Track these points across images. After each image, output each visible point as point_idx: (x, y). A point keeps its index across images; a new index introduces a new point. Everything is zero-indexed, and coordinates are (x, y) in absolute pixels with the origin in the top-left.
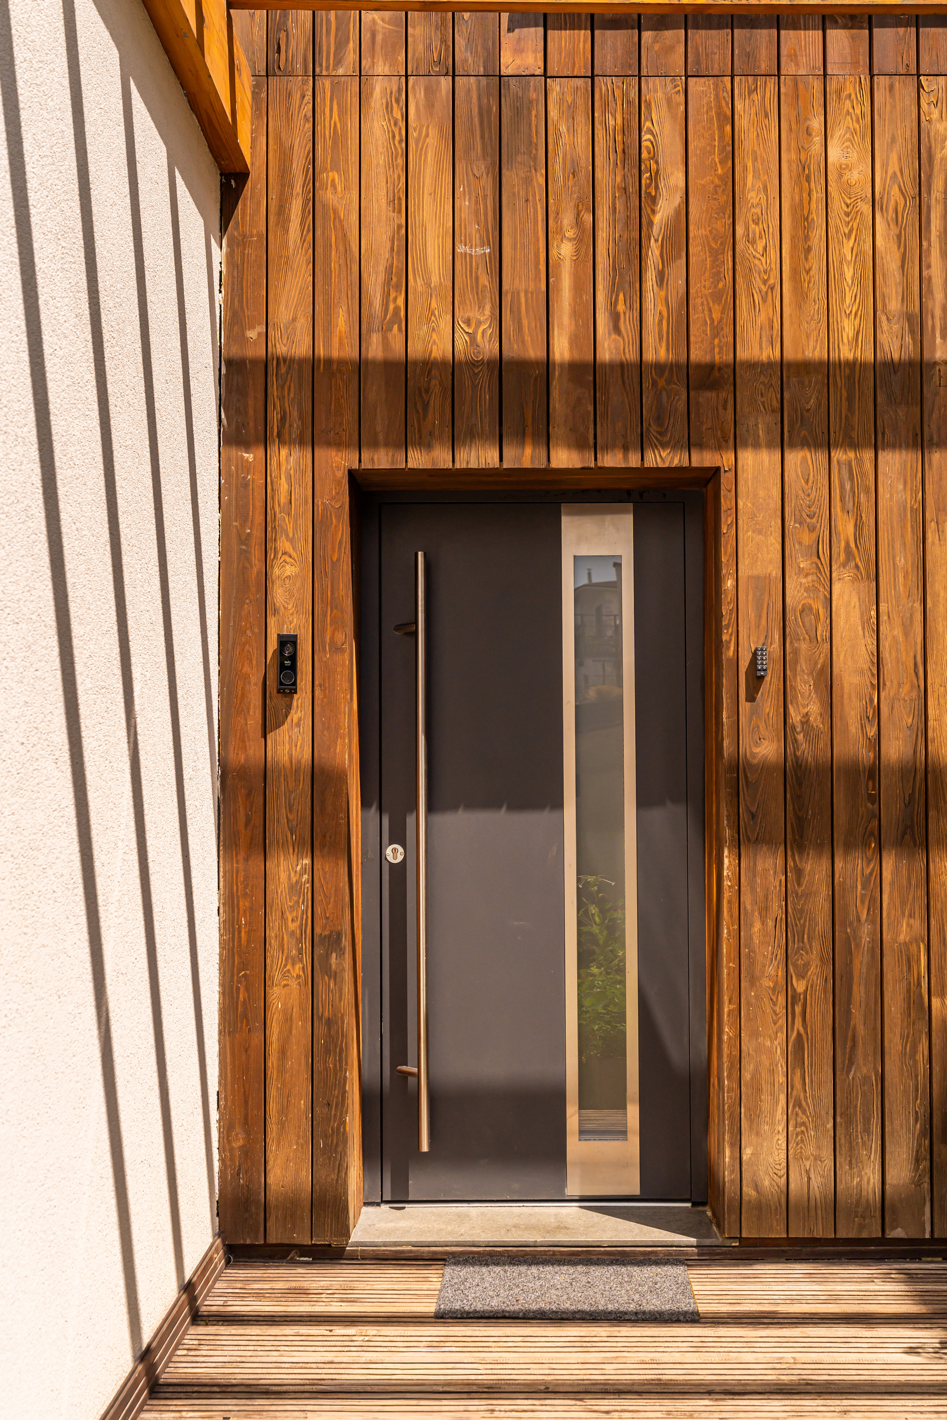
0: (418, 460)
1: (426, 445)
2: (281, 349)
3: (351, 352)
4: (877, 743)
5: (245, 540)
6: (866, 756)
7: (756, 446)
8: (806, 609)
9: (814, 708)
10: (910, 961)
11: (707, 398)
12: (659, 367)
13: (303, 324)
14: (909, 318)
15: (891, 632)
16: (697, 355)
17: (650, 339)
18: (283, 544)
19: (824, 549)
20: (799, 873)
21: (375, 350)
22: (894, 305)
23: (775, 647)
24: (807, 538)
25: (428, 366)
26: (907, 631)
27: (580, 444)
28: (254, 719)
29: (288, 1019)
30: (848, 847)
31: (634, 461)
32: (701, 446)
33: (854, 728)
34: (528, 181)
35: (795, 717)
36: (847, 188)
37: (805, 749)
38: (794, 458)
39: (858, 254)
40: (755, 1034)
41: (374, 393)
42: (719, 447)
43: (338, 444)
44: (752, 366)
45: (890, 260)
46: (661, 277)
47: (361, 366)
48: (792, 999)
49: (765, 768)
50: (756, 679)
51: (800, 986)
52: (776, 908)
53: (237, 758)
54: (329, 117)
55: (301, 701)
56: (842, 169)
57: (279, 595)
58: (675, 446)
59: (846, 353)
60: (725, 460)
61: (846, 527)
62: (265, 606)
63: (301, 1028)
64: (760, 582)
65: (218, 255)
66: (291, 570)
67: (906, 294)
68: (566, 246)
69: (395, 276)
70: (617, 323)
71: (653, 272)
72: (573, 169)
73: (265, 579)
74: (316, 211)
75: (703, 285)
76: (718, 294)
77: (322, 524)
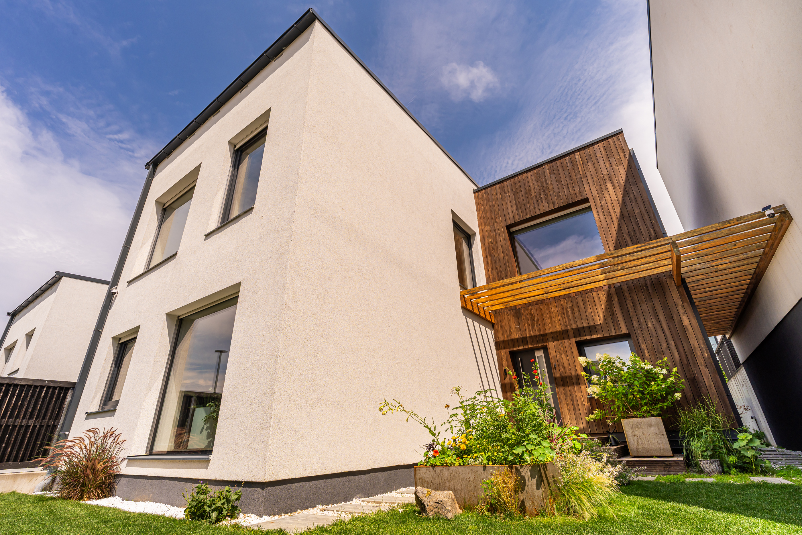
0: (515, 349)
1: (516, 347)
2: (500, 340)
3: (507, 339)
4: (571, 373)
5: (500, 360)
6: (570, 375)
7: (550, 342)
8: (560, 359)
9: (563, 370)
10: (581, 399)
11: (544, 338)
12: (538, 335)
13: (502, 337)
14: (565, 325)
15: (570, 360)
16: (542, 333)
17: (537, 332)
18: (504, 360)
19: (560, 352)
20: (565, 389)
21: (509, 339)
22: (563, 324)
23: (557, 363)
24: (558, 351)
25: (515, 339)
26: (572, 359)
27: (531, 345)
28: (503, 378)
30: (570, 385)
31: (537, 345)
32: (544, 343)
33: (568, 371)
34: (521, 319)
35: (561, 371)
36: (555, 313)
37: (563, 375)
38: (555, 342)
39: (557, 319)
40: (563, 409)
41: (510, 343)
42: (546, 342)
43: (507, 349)
44: (548, 333)
45: (561, 319)
46: (537, 326)
47: (508, 340)
48: (567, 404)
49: (559, 377)
50: (555, 368)
51: (568, 403)
52: (563, 394)
53: (502, 382)
54: (501, 316)
56: (554, 311)
57: (504, 365)
58: (541, 343)
59: (558, 330)
60: (548, 344)
61: (562, 349)
62: (502, 366)
64: (554, 356)
65: (493, 332)
66: (504, 362)
67: (564, 323)
68: (526, 325)
69: (510, 331)
70: (533, 332)
71: (536, 326)
72: (526, 316)
73: (502, 364)
74: (501, 325)
75: (541, 326)
76: (543, 327)
77: (507, 357)
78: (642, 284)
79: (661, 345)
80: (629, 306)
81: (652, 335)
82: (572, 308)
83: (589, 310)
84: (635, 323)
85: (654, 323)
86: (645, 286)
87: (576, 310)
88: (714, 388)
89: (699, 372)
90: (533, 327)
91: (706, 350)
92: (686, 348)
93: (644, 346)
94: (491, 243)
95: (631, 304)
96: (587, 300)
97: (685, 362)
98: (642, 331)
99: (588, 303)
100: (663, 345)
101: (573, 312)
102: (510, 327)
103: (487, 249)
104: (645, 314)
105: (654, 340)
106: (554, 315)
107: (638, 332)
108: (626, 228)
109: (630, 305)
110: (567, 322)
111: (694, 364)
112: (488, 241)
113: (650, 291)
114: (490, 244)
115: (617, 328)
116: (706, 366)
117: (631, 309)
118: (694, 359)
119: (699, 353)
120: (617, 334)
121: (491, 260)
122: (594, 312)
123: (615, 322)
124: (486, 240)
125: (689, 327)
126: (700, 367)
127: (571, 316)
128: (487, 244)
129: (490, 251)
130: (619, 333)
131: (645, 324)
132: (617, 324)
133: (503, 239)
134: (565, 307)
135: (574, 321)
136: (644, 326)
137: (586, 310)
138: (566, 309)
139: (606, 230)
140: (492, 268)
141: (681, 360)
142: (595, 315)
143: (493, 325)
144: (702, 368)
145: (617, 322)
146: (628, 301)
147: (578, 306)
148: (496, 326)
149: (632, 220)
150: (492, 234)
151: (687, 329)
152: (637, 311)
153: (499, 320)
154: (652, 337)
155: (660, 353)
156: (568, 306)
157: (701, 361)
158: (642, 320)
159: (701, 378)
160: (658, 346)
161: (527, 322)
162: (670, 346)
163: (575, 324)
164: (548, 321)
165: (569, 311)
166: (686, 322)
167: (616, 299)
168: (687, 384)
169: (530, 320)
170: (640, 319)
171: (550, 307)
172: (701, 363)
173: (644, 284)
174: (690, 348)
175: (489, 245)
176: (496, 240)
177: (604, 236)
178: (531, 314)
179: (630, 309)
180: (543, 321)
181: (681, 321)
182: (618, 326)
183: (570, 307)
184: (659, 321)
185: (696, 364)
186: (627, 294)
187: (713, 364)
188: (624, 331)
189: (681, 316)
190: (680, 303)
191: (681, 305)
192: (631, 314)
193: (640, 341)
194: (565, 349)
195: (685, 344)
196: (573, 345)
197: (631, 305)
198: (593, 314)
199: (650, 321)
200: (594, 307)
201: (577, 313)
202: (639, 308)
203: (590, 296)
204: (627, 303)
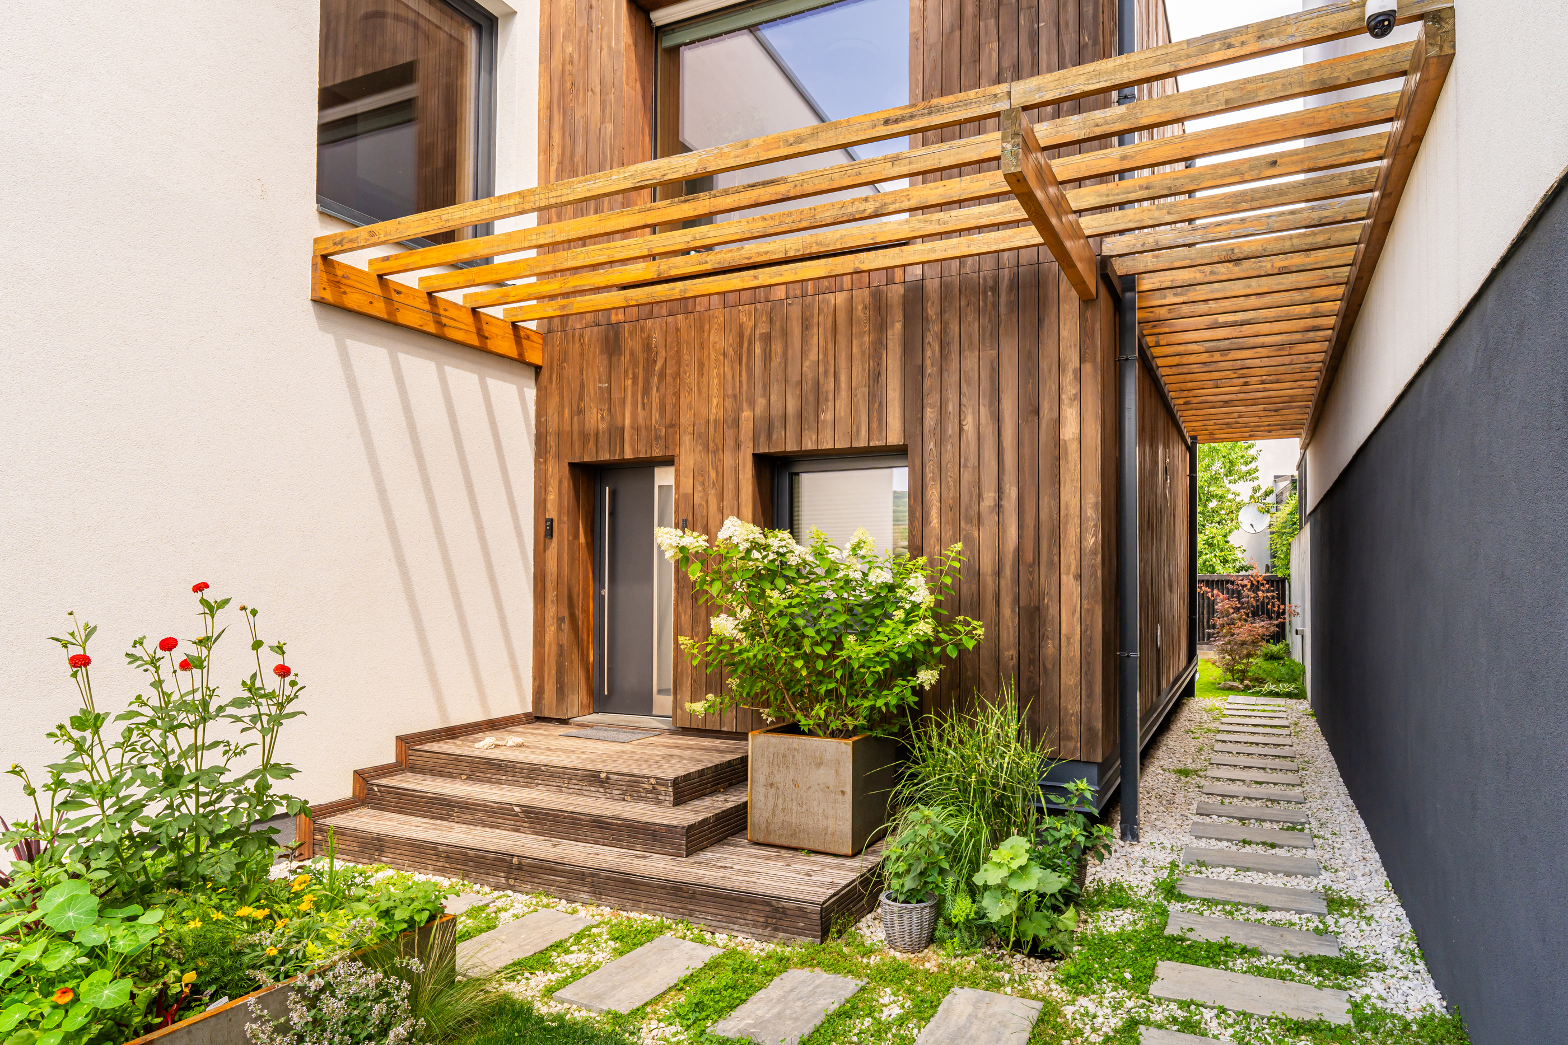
0: (587, 458)
1: (590, 453)
2: (550, 423)
3: (568, 426)
5: (540, 487)
7: (685, 447)
8: (700, 505)
11: (671, 430)
12: (657, 421)
13: (556, 420)
14: (735, 396)
15: (727, 512)
16: (668, 416)
17: (654, 412)
18: (550, 489)
19: (706, 483)
21: (575, 422)
22: (730, 392)
23: (690, 518)
24: (701, 479)
25: (590, 432)
27: (633, 449)
28: (542, 547)
29: (550, 645)
31: (649, 455)
32: (669, 447)
34: (619, 360)
36: (715, 351)
38: (698, 450)
39: (719, 374)
41: (575, 439)
42: (675, 447)
43: (565, 454)
45: (729, 376)
46: (657, 388)
54: (565, 344)
55: (555, 539)
56: (715, 343)
57: (549, 505)
58: (660, 448)
59: (714, 410)
60: (676, 453)
61: (713, 474)
62: (546, 509)
63: (554, 648)
64: (687, 496)
65: (534, 394)
66: (552, 497)
67: (734, 389)
68: (629, 382)
69: (581, 398)
70: (644, 408)
71: (654, 389)
72: (632, 354)
73: (545, 500)
74: (560, 377)
75: (670, 391)
76: (675, 394)
77: (560, 482)
78: (985, 279)
79: (980, 496)
80: (928, 353)
81: (966, 460)
82: (767, 339)
83: (813, 356)
84: (930, 415)
85: (983, 421)
86: (992, 289)
87: (777, 347)
88: (1077, 645)
89: (1054, 591)
90: (646, 391)
91: (1095, 526)
92: (1043, 516)
93: (933, 494)
94: (571, 62)
95: (937, 347)
96: (816, 320)
97: (1029, 556)
98: (941, 443)
99: (815, 330)
100: (985, 495)
101: (767, 357)
102: (582, 385)
103: (556, 86)
104: (964, 386)
105: (967, 476)
106: (713, 357)
107: (932, 445)
108: (995, 55)
109: (932, 351)
110: (745, 387)
111: (1051, 564)
112: (564, 52)
113: (1003, 310)
114: (568, 67)
115: (875, 425)
116: (1080, 577)
117: (932, 365)
118: (1055, 550)
119: (1071, 533)
120: (871, 444)
121: (563, 128)
122: (826, 364)
123: (876, 406)
124: (557, 47)
125: (1073, 448)
126: (1063, 577)
127: (758, 364)
128: (556, 63)
129: (562, 95)
130: (878, 443)
131: (957, 421)
132: (880, 413)
133: (610, 48)
134: (747, 333)
135: (764, 385)
136: (951, 429)
137: (804, 353)
138: (750, 343)
139: (933, 54)
140: (561, 163)
141: (1019, 549)
142: (826, 372)
143: (538, 369)
144: (1069, 584)
145: (881, 404)
146: (929, 338)
147: (785, 334)
148: (545, 373)
149: (1022, 22)
150: (580, 24)
151: (1066, 454)
152: (945, 375)
153: (556, 355)
154: (966, 466)
155: (969, 520)
156: (758, 332)
157: (1070, 559)
158: (952, 407)
159: (1053, 611)
160: (970, 499)
161: (634, 374)
162: (1004, 503)
163: (764, 395)
164: (690, 377)
165: (758, 351)
166: (1069, 431)
167: (898, 326)
168: (1013, 623)
169: (641, 368)
170: (947, 405)
171: (707, 327)
172: (1069, 567)
173: (990, 282)
174: (1056, 516)
175: (563, 71)
176: (588, 49)
177: (920, 77)
178: (648, 348)
179: (928, 362)
180: (678, 375)
181: (1058, 423)
182: (880, 420)
183: (762, 335)
184: (998, 419)
185: (1056, 566)
186: (932, 311)
187: (1099, 572)
188: (894, 437)
189: (1063, 407)
190: (1072, 358)
191: (1074, 370)
192: (927, 384)
193: (929, 475)
194: (721, 475)
195: (1045, 501)
196: (744, 467)
197: (933, 353)
198: (821, 370)
199: (973, 413)
200: (830, 346)
201: (776, 361)
202: (954, 365)
203: (828, 302)
204: (926, 342)
